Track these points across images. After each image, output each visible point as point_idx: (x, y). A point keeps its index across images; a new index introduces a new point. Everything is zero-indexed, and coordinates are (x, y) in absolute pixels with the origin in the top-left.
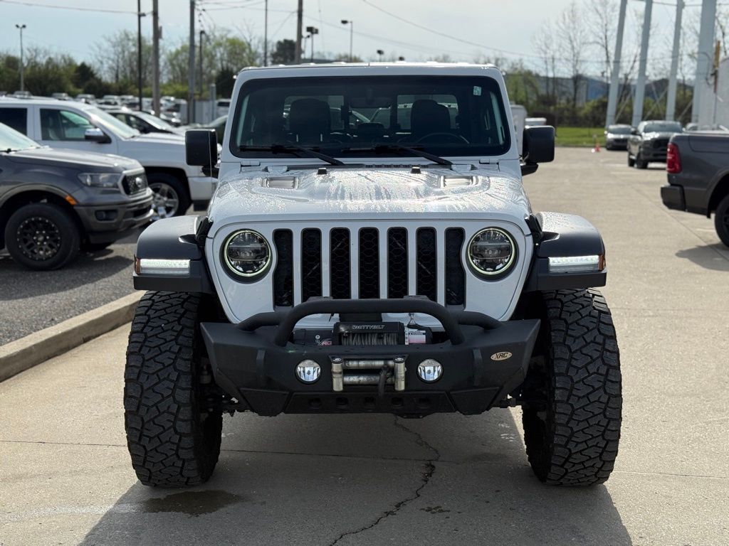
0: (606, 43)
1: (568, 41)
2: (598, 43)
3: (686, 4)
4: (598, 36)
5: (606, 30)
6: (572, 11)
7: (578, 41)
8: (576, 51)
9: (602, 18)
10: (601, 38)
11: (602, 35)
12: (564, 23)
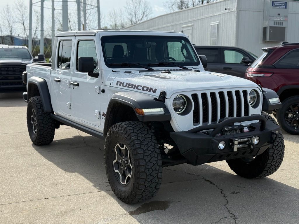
0: (23, 22)
1: (7, 21)
2: (20, 22)
3: (55, 9)
4: (20, 19)
5: (23, 17)
6: (7, 8)
7: (11, 21)
8: (11, 25)
9: (21, 12)
10: (21, 20)
11: (21, 19)
12: (4, 13)
